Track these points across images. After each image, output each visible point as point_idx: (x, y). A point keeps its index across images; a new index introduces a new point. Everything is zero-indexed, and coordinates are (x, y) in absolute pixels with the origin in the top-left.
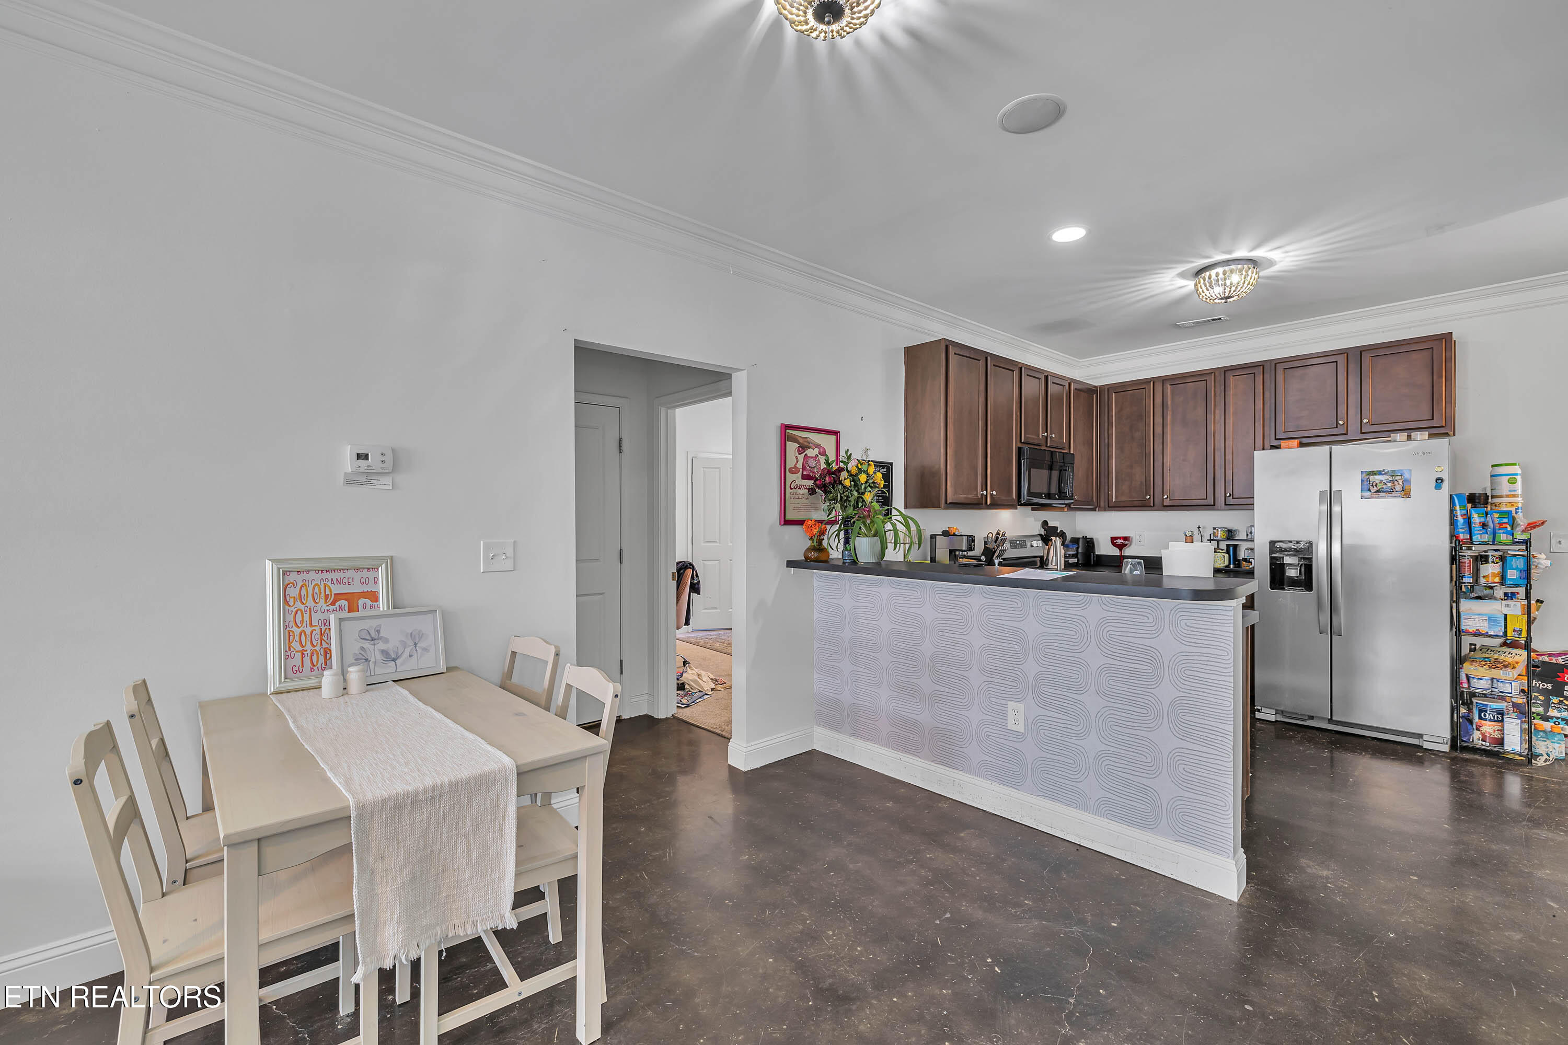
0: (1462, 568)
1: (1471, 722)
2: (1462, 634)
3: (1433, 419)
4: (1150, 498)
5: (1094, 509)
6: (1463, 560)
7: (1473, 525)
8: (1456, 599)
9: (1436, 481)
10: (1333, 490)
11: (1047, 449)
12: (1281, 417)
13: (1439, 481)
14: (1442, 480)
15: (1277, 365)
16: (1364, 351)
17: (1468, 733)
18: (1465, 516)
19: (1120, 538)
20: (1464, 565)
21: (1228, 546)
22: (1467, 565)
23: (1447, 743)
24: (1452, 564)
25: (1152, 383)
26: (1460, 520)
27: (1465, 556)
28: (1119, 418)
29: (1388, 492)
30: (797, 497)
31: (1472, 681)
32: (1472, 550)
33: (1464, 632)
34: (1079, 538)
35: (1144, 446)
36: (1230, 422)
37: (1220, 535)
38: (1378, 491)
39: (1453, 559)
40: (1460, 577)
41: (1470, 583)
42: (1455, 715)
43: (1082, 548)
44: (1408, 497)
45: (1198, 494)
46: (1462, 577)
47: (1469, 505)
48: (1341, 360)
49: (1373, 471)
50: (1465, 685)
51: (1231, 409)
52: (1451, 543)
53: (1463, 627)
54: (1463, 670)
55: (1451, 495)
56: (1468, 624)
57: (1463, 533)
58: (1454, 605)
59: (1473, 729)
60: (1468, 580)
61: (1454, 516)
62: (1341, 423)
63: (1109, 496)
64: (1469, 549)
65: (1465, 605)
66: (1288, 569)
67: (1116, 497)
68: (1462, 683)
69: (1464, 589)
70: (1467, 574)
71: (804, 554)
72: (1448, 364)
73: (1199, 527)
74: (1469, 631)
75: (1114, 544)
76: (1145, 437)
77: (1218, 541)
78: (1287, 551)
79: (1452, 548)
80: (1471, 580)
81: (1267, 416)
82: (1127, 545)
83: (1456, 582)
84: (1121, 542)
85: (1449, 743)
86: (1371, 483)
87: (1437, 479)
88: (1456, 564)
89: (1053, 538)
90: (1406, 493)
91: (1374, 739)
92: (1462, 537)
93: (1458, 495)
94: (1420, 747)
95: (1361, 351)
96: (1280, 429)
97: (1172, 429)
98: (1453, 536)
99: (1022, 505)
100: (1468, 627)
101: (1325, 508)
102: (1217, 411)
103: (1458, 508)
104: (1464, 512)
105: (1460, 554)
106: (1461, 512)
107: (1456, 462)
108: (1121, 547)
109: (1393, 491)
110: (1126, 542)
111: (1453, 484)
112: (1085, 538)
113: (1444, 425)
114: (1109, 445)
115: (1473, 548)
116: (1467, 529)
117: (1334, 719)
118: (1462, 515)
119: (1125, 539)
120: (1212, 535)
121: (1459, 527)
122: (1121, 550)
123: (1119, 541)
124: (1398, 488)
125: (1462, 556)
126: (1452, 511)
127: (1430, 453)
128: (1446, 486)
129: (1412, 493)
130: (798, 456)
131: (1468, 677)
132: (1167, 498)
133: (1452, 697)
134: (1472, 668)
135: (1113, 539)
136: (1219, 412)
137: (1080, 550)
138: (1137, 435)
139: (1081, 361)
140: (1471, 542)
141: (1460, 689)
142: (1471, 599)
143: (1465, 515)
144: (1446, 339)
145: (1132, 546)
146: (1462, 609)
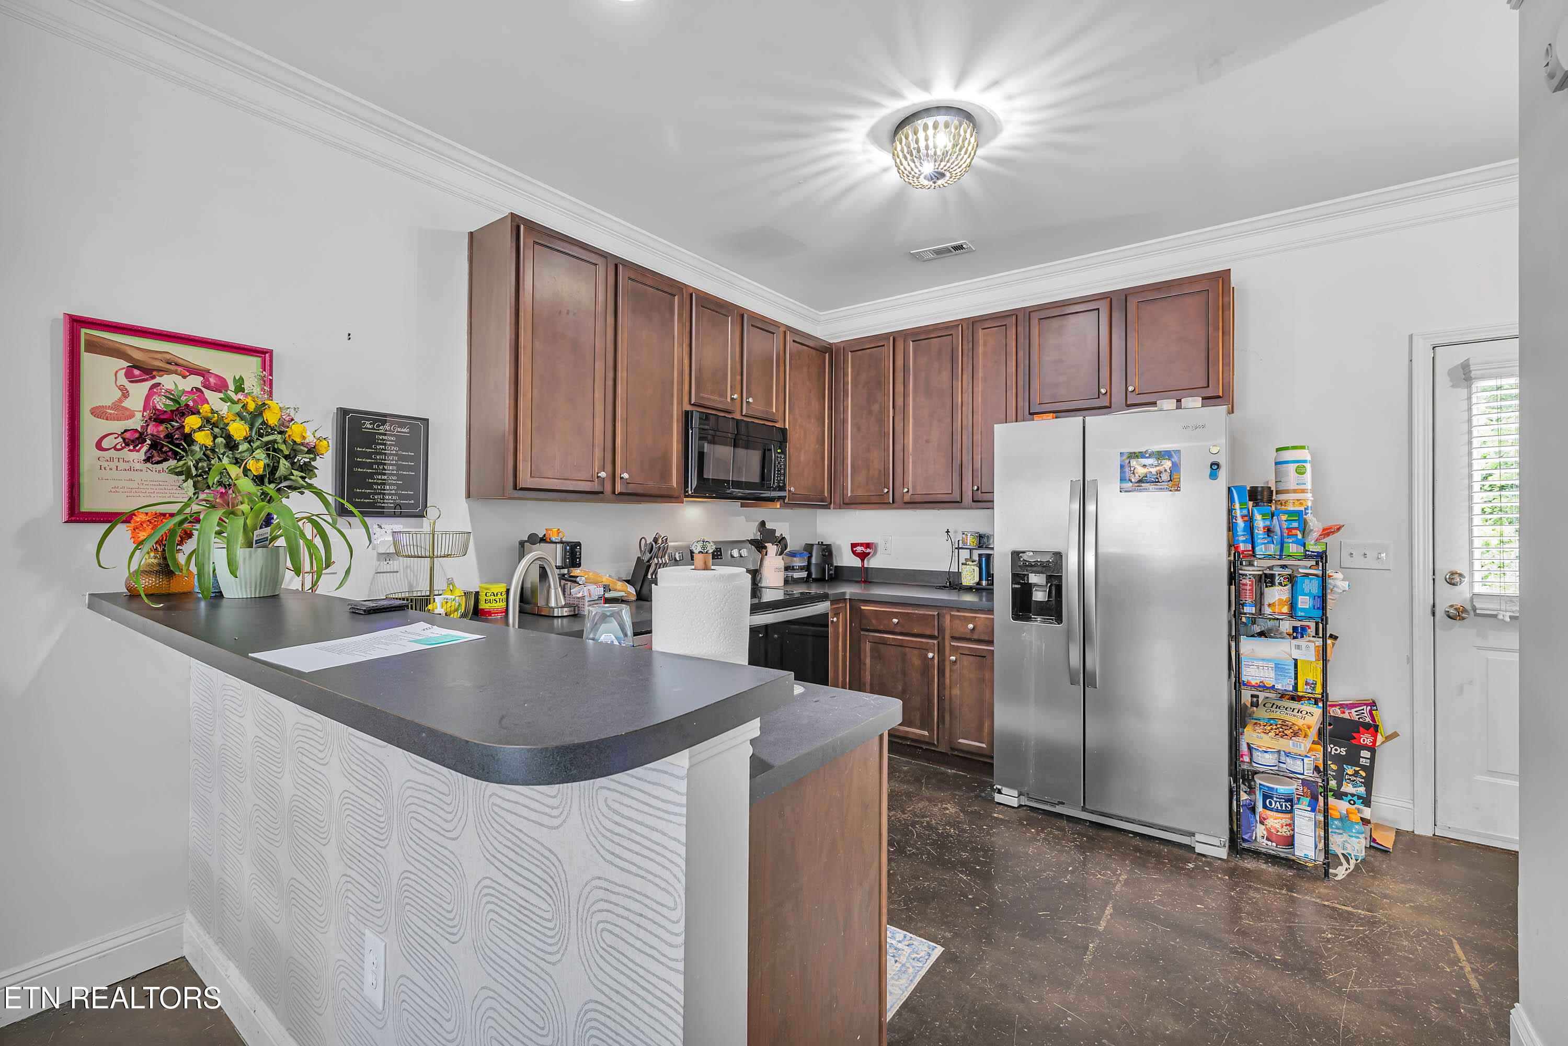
0: (1243, 594)
1: (1253, 809)
2: (1242, 687)
3: (1208, 386)
4: (888, 492)
5: (827, 507)
6: (1244, 581)
7: (1256, 531)
8: (1234, 638)
9: (1211, 467)
10: (1087, 479)
11: (742, 418)
12: (1035, 384)
13: (1215, 466)
14: (1218, 465)
15: (1031, 314)
16: (1129, 294)
17: (1251, 829)
18: (1246, 519)
19: (861, 545)
20: (1245, 587)
21: (980, 555)
22: (1248, 587)
23: (1224, 846)
24: (1230, 584)
25: (891, 338)
26: (1241, 523)
27: (1246, 575)
28: (855, 385)
29: (1153, 482)
30: (127, 466)
31: (1255, 754)
32: (1253, 565)
33: (1245, 685)
34: (813, 545)
35: (882, 422)
36: (979, 388)
37: (971, 541)
38: (1140, 481)
39: (1233, 578)
40: (1240, 604)
41: (1252, 614)
42: (1235, 803)
43: (816, 560)
44: (1177, 490)
45: (941, 488)
46: (1243, 605)
47: (1251, 503)
48: (1103, 306)
49: (1135, 453)
50: (1246, 759)
51: (980, 373)
52: (1229, 555)
53: (1244, 678)
54: (1244, 737)
55: (1229, 488)
56: (1250, 674)
57: (1244, 542)
58: (1233, 644)
59: (1256, 821)
60: (1249, 609)
61: (1233, 517)
62: (1103, 391)
63: (844, 488)
64: (1251, 564)
65: (1248, 645)
66: (1036, 590)
67: (852, 491)
68: (1242, 756)
69: (1244, 620)
70: (1249, 601)
71: (126, 582)
72: (1226, 313)
73: (948, 532)
74: (1250, 683)
75: (854, 552)
76: (883, 411)
77: (971, 550)
78: (1032, 566)
79: (1230, 562)
80: (1253, 610)
81: (1020, 383)
82: (869, 554)
83: (1235, 611)
84: (863, 550)
85: (1227, 845)
86: (1132, 469)
87: (1212, 464)
88: (1235, 585)
89: (769, 545)
90: (1174, 484)
91: (1136, 834)
92: (1242, 547)
93: (1240, 489)
94: (1191, 849)
95: (1125, 295)
96: (1036, 398)
97: (914, 400)
98: (1232, 545)
99: (688, 496)
100: (1250, 678)
101: (1076, 506)
102: (965, 377)
103: (1237, 506)
104: (1245, 512)
105: (1240, 572)
106: (1241, 512)
107: (1235, 444)
108: (863, 556)
109: (1158, 482)
110: (868, 550)
111: (1232, 474)
112: (821, 544)
113: (1221, 394)
114: (844, 421)
115: (1256, 563)
116: (1249, 537)
117: (1087, 807)
118: (1243, 517)
119: (868, 545)
120: (960, 542)
121: (1240, 533)
122: (863, 560)
123: (859, 549)
124: (1165, 477)
125: (1243, 575)
126: (1230, 511)
127: (1204, 427)
128: (1223, 473)
129: (1182, 485)
130: (130, 386)
131: (1250, 748)
132: (908, 492)
133: (1230, 775)
134: (1255, 735)
135: (854, 545)
136: (967, 377)
137: (814, 561)
138: (876, 408)
139: (821, 313)
140: (1254, 555)
141: (1240, 766)
142: (1253, 636)
143: (1246, 516)
144: (1223, 277)
145: (879, 553)
146: (1243, 650)
